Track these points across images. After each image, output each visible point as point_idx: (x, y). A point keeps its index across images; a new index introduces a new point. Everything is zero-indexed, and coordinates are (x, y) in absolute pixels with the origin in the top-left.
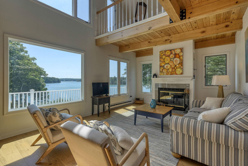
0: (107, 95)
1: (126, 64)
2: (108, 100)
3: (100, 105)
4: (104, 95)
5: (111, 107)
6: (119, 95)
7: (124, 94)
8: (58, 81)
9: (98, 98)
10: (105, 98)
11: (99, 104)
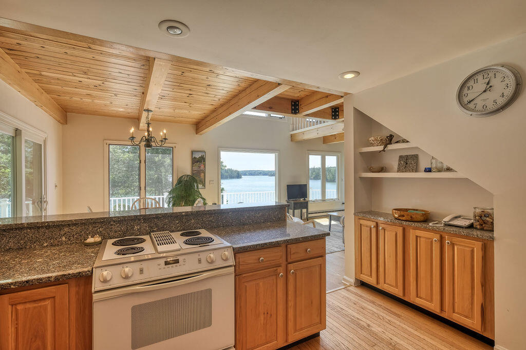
0: (305, 200)
1: (335, 157)
2: (305, 205)
3: (295, 211)
4: (301, 199)
5: (310, 215)
6: (324, 200)
7: (332, 199)
8: (237, 175)
9: (292, 202)
10: (301, 203)
11: (295, 209)
